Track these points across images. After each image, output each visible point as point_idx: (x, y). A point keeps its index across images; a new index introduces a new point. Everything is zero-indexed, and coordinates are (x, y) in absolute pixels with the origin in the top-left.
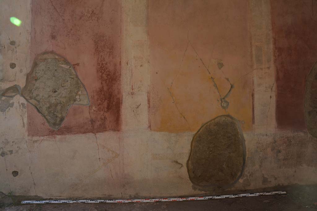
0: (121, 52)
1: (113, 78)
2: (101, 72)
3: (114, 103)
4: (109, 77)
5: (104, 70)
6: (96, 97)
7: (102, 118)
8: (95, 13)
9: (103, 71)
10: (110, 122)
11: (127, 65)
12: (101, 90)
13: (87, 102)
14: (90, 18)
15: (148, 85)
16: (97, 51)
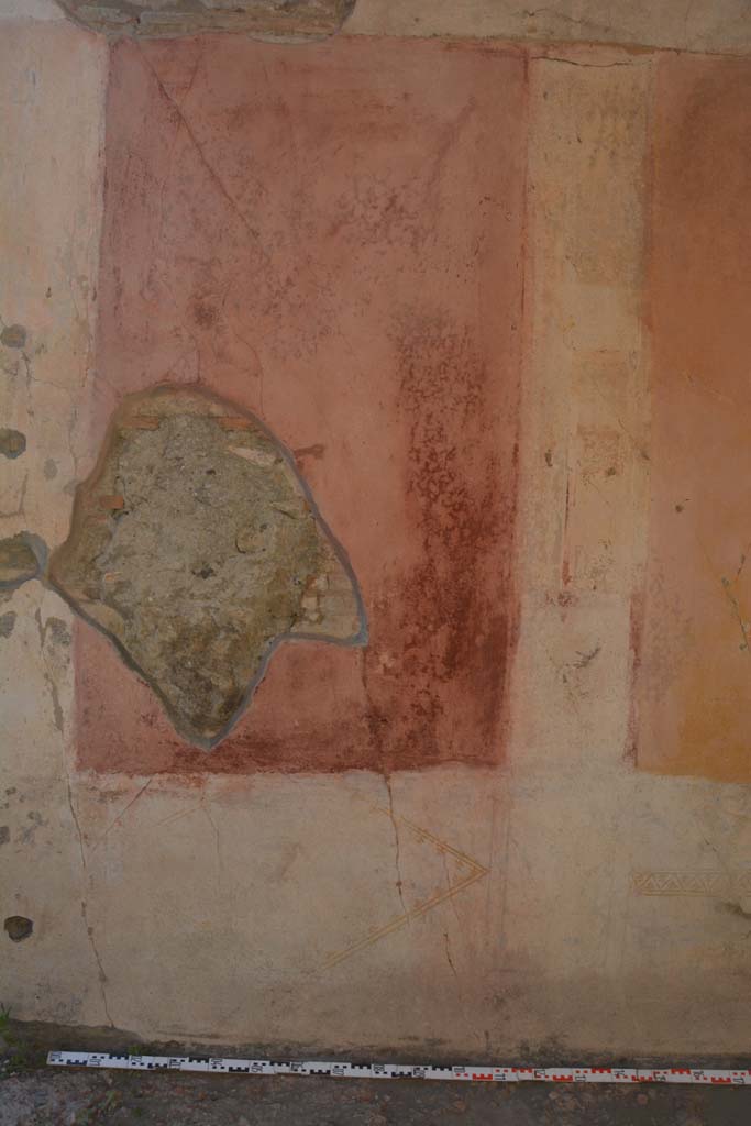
0: (519, 402)
1: (480, 523)
2: (426, 493)
3: (479, 640)
4: (462, 516)
5: (441, 484)
6: (398, 610)
7: (419, 706)
8: (402, 210)
9: (434, 489)
10: (457, 724)
11: (546, 464)
12: (424, 577)
13: (354, 628)
14: (379, 232)
15: (640, 565)
16: (409, 390)
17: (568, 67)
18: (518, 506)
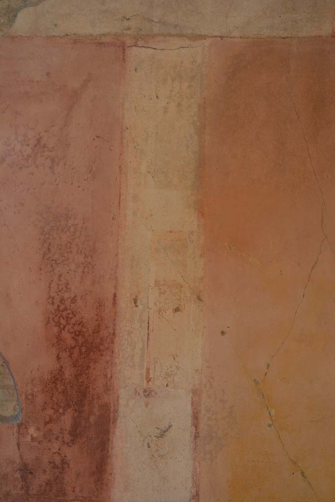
0: (117, 266)
1: (92, 343)
2: (58, 324)
3: (92, 419)
4: (80, 339)
5: (67, 319)
6: (40, 399)
7: (53, 462)
8: (44, 146)
9: (63, 322)
10: (78, 475)
11: (134, 305)
12: (56, 378)
13: (14, 410)
14: (30, 161)
15: (197, 371)
16: (48, 259)
17: (150, 51)
18: (116, 332)
